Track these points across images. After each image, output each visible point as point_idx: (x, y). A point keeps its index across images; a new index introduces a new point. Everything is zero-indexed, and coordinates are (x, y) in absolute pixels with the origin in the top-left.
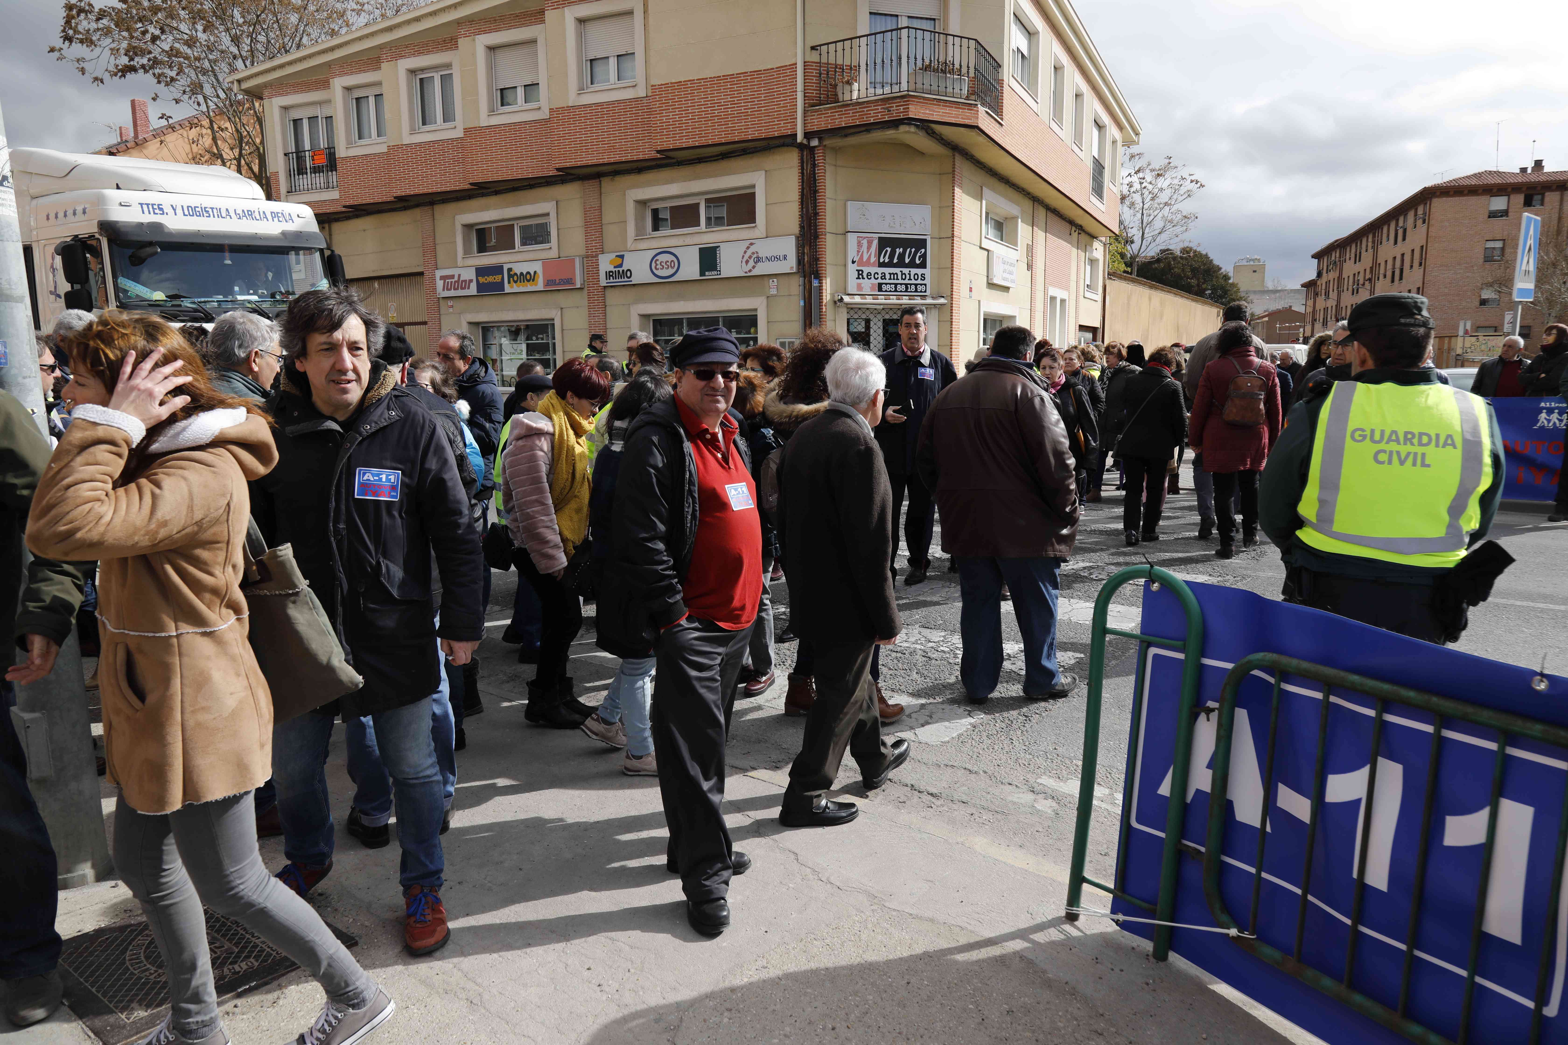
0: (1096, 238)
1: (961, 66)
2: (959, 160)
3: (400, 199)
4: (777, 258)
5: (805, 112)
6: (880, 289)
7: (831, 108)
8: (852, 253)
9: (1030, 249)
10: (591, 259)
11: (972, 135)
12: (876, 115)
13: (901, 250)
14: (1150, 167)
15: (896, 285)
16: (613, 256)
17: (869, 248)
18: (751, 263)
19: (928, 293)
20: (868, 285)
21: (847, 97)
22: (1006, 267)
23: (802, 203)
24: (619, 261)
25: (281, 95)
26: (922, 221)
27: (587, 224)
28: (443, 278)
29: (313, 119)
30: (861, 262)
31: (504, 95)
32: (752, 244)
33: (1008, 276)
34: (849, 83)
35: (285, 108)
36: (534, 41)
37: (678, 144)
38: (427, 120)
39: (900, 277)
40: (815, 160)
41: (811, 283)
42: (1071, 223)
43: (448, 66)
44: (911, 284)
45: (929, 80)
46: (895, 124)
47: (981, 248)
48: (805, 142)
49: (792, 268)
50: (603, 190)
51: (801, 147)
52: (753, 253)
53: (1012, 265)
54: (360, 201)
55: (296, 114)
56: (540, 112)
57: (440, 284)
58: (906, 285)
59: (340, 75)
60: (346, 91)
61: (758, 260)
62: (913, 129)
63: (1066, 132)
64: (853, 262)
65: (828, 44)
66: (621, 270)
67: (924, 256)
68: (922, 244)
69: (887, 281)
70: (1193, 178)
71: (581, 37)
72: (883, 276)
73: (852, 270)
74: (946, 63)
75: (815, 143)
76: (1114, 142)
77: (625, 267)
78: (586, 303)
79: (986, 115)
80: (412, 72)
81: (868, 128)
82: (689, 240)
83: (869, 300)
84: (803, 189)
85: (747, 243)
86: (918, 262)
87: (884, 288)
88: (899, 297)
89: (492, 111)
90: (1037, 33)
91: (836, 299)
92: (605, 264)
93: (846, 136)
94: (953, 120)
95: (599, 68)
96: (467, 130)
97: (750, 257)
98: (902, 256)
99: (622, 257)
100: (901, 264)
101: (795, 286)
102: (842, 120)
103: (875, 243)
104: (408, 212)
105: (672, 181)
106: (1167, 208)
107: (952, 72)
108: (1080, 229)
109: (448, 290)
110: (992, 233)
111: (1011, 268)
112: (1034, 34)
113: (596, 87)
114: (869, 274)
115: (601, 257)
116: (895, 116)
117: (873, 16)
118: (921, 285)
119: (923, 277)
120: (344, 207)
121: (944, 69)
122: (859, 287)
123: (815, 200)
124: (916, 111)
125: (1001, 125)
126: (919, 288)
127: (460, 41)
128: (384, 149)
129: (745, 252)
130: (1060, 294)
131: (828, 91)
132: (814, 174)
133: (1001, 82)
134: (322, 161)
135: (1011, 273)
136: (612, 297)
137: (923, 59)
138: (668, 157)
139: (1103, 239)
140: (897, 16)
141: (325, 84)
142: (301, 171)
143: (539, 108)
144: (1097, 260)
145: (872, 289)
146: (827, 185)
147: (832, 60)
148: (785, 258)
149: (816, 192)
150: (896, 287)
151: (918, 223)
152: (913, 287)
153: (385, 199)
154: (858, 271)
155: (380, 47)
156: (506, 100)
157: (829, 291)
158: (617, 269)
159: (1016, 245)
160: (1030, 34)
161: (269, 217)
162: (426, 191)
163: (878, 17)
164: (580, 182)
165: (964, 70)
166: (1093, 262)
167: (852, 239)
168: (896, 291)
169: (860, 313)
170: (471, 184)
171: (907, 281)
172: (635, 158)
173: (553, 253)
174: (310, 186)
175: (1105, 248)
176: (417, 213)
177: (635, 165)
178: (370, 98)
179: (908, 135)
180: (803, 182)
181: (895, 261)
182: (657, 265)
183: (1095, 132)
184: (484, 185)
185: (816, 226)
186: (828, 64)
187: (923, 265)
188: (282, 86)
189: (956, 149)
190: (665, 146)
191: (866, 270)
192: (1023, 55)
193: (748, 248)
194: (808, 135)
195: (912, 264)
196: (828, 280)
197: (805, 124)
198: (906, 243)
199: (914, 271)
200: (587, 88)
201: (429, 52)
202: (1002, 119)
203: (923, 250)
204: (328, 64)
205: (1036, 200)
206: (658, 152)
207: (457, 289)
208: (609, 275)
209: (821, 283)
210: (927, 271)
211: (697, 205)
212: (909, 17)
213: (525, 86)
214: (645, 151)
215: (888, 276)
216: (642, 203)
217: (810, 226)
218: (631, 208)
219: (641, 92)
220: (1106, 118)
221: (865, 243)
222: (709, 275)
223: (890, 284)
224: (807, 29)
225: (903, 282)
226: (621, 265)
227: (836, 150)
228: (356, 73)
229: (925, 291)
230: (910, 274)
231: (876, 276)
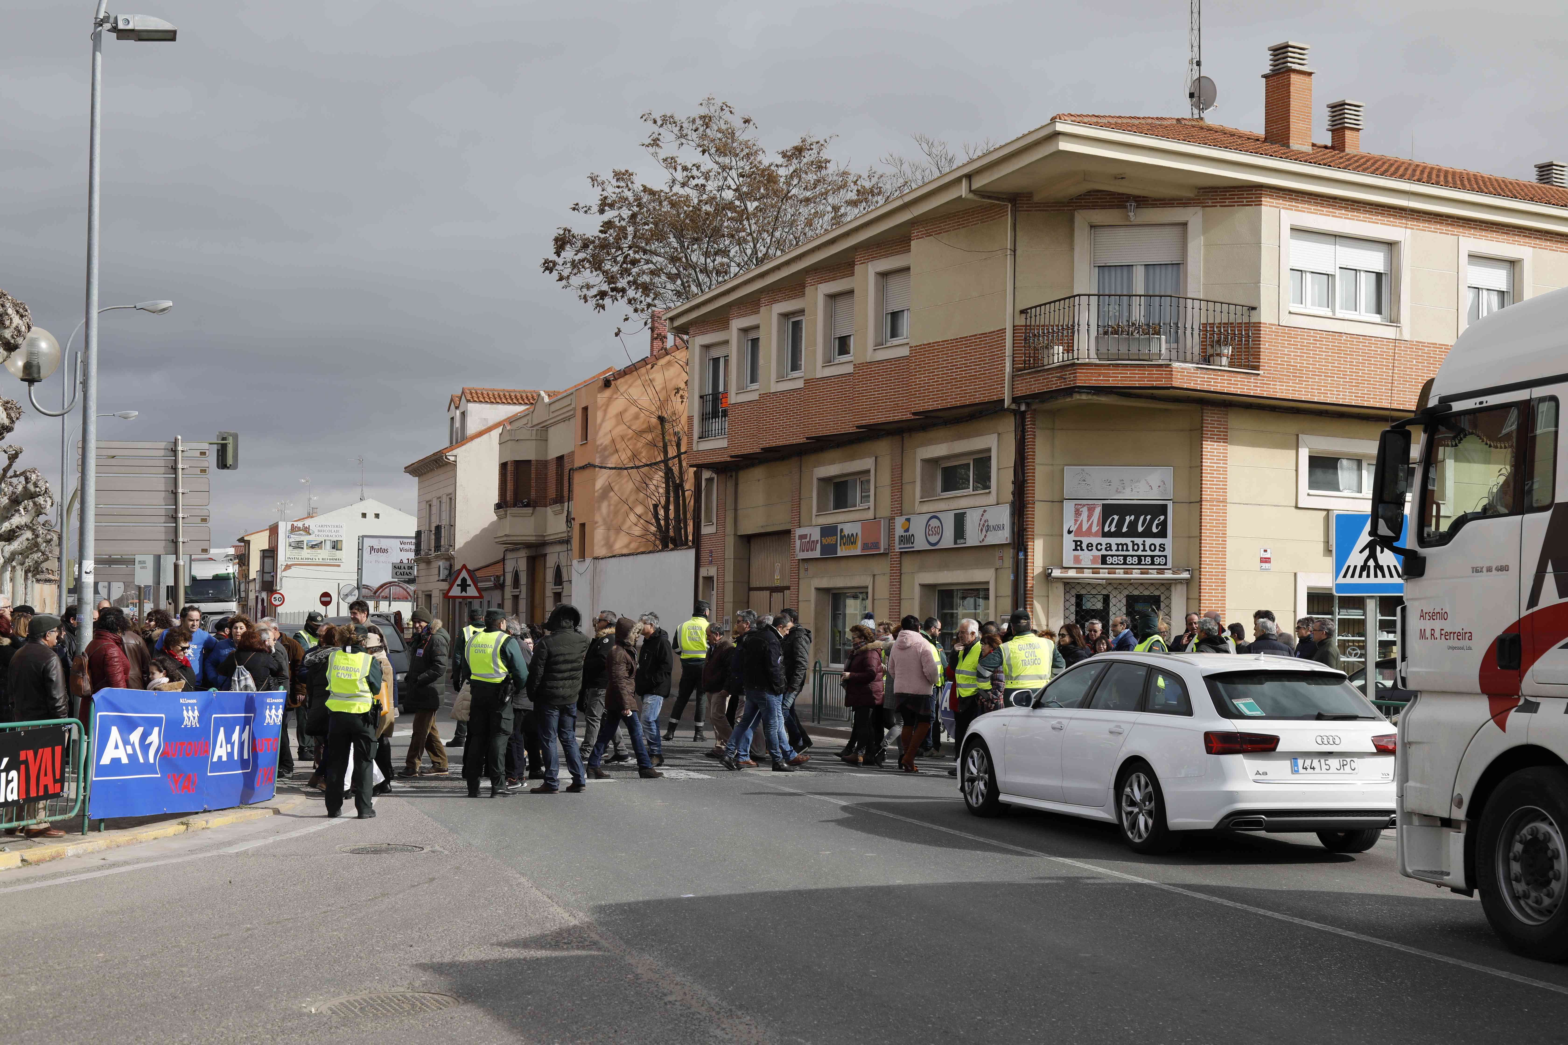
3: (766, 450)
4: (999, 528)
5: (1013, 377)
6: (1103, 562)
7: (1034, 373)
8: (1069, 523)
10: (891, 521)
12: (1060, 381)
13: (1133, 517)
15: (1125, 557)
16: (905, 519)
17: (1090, 516)
18: (984, 532)
19: (1169, 565)
20: (1087, 558)
21: (1049, 361)
24: (908, 524)
25: (703, 333)
26: (1161, 484)
27: (893, 484)
28: (802, 537)
30: (1079, 531)
31: (841, 343)
32: (985, 511)
36: (851, 293)
37: (926, 407)
38: (795, 367)
39: (1130, 548)
40: (1025, 426)
41: (1018, 555)
43: (803, 312)
44: (1145, 556)
46: (1069, 392)
48: (1013, 407)
49: (1007, 539)
50: (903, 447)
51: (1010, 413)
52: (985, 522)
54: (741, 451)
55: (715, 353)
57: (798, 544)
58: (1139, 557)
59: (738, 317)
60: (742, 332)
61: (989, 529)
62: (1088, 397)
64: (1069, 532)
65: (1033, 308)
66: (908, 534)
67: (1164, 524)
68: (1162, 509)
69: (1114, 553)
71: (879, 293)
72: (1109, 547)
73: (1068, 541)
75: (1023, 408)
77: (910, 533)
78: (888, 570)
79: (1203, 371)
80: (786, 316)
81: (1052, 395)
82: (952, 505)
83: (1088, 574)
84: (1016, 455)
85: (984, 510)
86: (1155, 530)
87: (1109, 560)
88: (1129, 571)
89: (829, 362)
91: (1046, 573)
94: (1136, 384)
96: (807, 382)
97: (984, 526)
98: (1133, 525)
99: (909, 520)
100: (1132, 532)
101: (1009, 559)
102: (1042, 385)
103: (1098, 511)
109: (802, 551)
113: (894, 342)
114: (1089, 545)
115: (898, 520)
118: (1160, 556)
119: (1162, 547)
120: (731, 456)
122: (1077, 559)
125: (1255, 375)
126: (1157, 560)
127: (806, 290)
129: (981, 520)
131: (1030, 356)
132: (1025, 439)
133: (1255, 326)
136: (906, 564)
141: (726, 326)
145: (1093, 562)
146: (1037, 450)
147: (1033, 325)
148: (1003, 527)
149: (1023, 458)
150: (1125, 560)
151: (1155, 487)
152: (1149, 559)
153: (755, 450)
154: (1076, 542)
155: (760, 291)
156: (842, 349)
157: (1036, 565)
158: (906, 534)
164: (889, 439)
167: (1069, 507)
168: (1124, 564)
170: (807, 438)
171: (1140, 553)
173: (870, 514)
174: (719, 431)
176: (790, 464)
180: (1016, 448)
181: (1125, 529)
182: (929, 530)
185: (1026, 493)
186: (1030, 328)
187: (1163, 534)
188: (705, 324)
190: (917, 409)
191: (1085, 541)
193: (983, 515)
194: (1015, 400)
195: (1147, 533)
196: (1039, 552)
197: (1011, 389)
198: (1138, 510)
199: (1149, 541)
200: (886, 343)
202: (1259, 370)
203: (1162, 518)
204: (730, 305)
206: (913, 414)
207: (809, 551)
208: (902, 540)
209: (1028, 555)
210: (1168, 542)
212: (1146, 265)
215: (1114, 547)
216: (933, 462)
217: (1020, 494)
218: (919, 467)
221: (1085, 511)
222: (960, 543)
223: (1118, 556)
224: (1016, 294)
225: (1135, 553)
226: (908, 530)
227: (1053, 414)
229: (1165, 564)
230: (1144, 545)
231: (1099, 547)
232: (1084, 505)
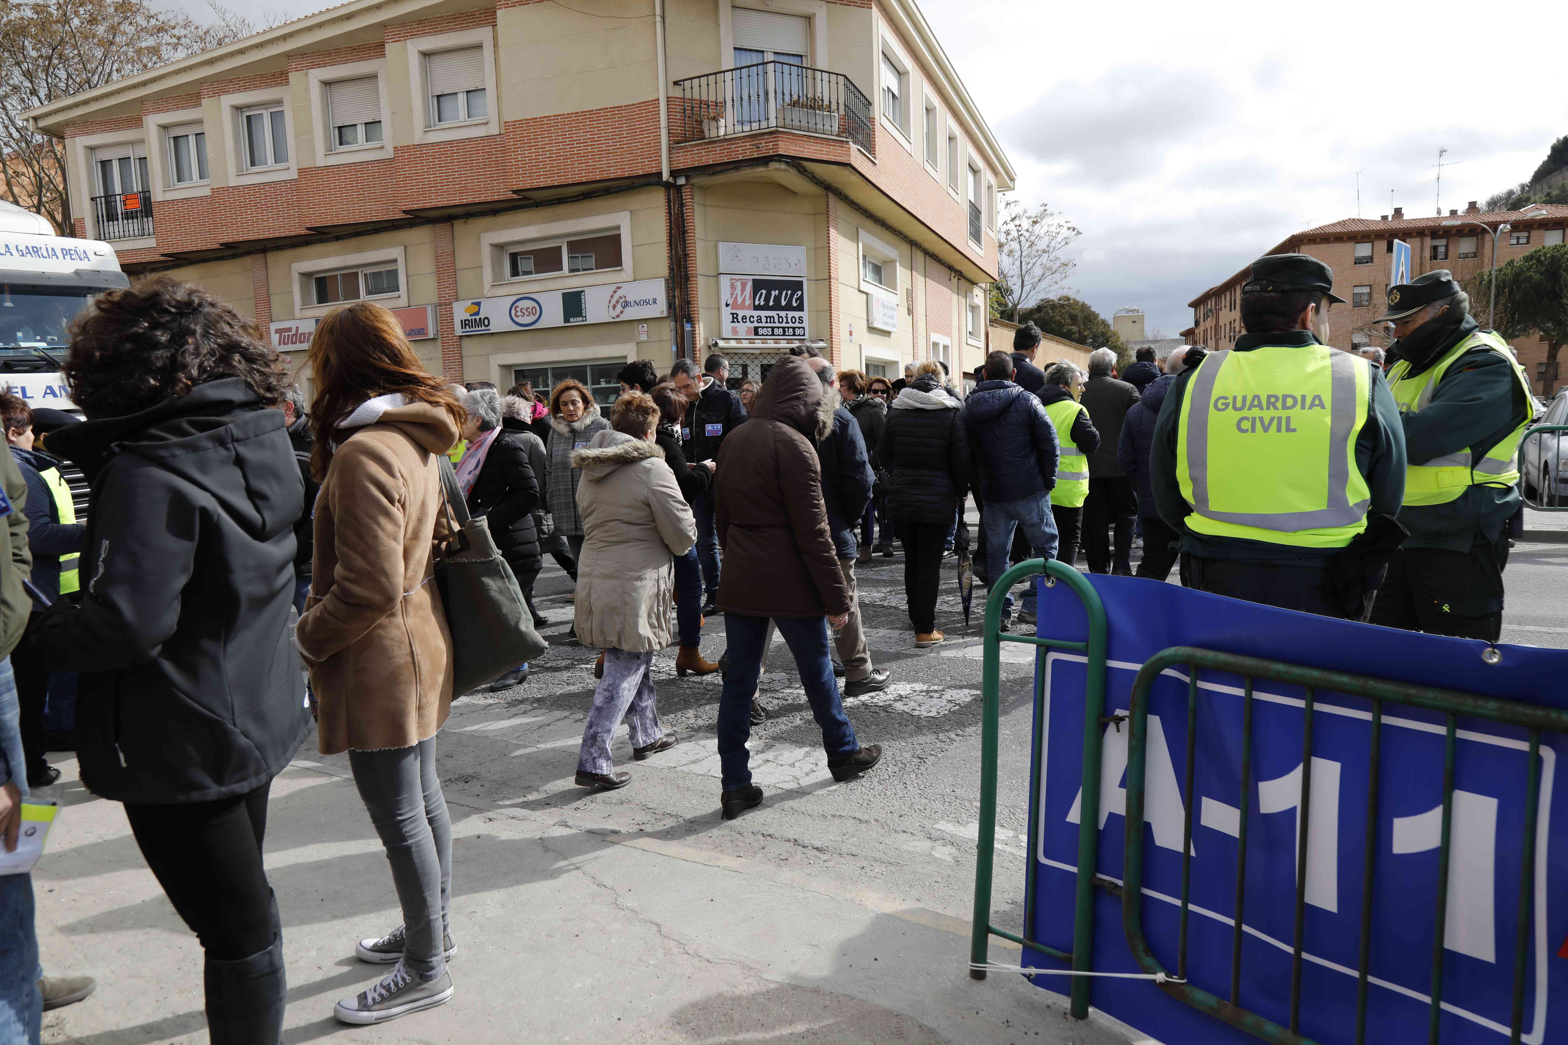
0: (976, 284)
1: (830, 102)
2: (832, 200)
3: (228, 246)
4: (646, 302)
5: (670, 149)
6: (756, 333)
7: (697, 145)
8: (725, 296)
9: (910, 294)
10: (444, 307)
11: (845, 172)
12: (745, 151)
13: (777, 292)
14: (1026, 215)
15: (773, 328)
16: (469, 303)
17: (743, 291)
18: (619, 308)
19: (806, 337)
20: (743, 328)
21: (713, 134)
22: (886, 311)
23: (670, 245)
24: (476, 308)
25: (87, 134)
26: (797, 262)
27: (439, 271)
28: (277, 331)
29: (124, 161)
30: (735, 305)
31: (343, 133)
32: (618, 288)
33: (888, 320)
34: (715, 119)
35: (92, 149)
36: (374, 77)
37: (535, 184)
38: (257, 161)
39: (776, 320)
40: (682, 200)
41: (683, 327)
42: (950, 268)
43: (279, 102)
44: (788, 328)
45: (798, 116)
46: (765, 161)
47: (860, 291)
48: (671, 180)
49: (662, 312)
50: (456, 234)
51: (667, 186)
52: (621, 298)
53: (891, 309)
54: (181, 249)
55: (105, 155)
56: (384, 151)
57: (275, 338)
58: (784, 328)
59: (154, 112)
60: (162, 130)
61: (626, 304)
62: (783, 166)
63: (941, 174)
64: (727, 305)
65: (691, 79)
66: (477, 318)
67: (801, 299)
68: (798, 286)
69: (764, 325)
70: (1069, 225)
71: (425, 73)
72: (760, 320)
73: (726, 313)
74: (815, 99)
75: (681, 181)
76: (990, 187)
77: (482, 315)
78: (440, 354)
79: (859, 153)
80: (238, 109)
81: (737, 165)
82: (550, 285)
83: (745, 344)
84: (671, 229)
85: (614, 287)
86: (794, 304)
87: (761, 331)
88: (776, 341)
89: (329, 152)
90: (907, 73)
91: (711, 343)
92: (460, 311)
93: (714, 174)
94: (825, 158)
95: (447, 104)
96: (301, 171)
97: (617, 302)
98: (778, 299)
99: (478, 304)
100: (777, 307)
101: (667, 331)
102: (709, 157)
103: (749, 285)
104: (238, 261)
105: (531, 223)
106: (1045, 255)
107: (821, 108)
108: (960, 274)
109: (284, 344)
110: (870, 277)
111: (891, 313)
112: (903, 74)
113: (444, 125)
114: (744, 318)
115: (455, 305)
116: (764, 153)
117: (738, 52)
118: (799, 328)
119: (801, 320)
120: (162, 255)
121: (815, 105)
122: (734, 331)
123: (684, 240)
124: (787, 148)
125: (875, 164)
126: (798, 331)
127: (292, 76)
128: (207, 192)
129: (612, 296)
130: (942, 340)
131: (694, 128)
132: (682, 213)
133: (872, 120)
134: (135, 205)
135: (891, 317)
136: (471, 348)
137: (791, 95)
138: (525, 198)
139: (983, 285)
140: (762, 52)
141: (137, 122)
142: (111, 216)
143: (382, 148)
144: (978, 307)
145: (748, 333)
146: (696, 224)
147: (696, 96)
148: (655, 301)
149: (684, 232)
150: (773, 331)
151: (793, 265)
152: (791, 330)
153: (209, 247)
154: (732, 314)
155: (201, 81)
156: (345, 139)
157: (702, 336)
158: (473, 318)
159: (895, 289)
160: (900, 74)
161: (60, 255)
162: (256, 237)
163: (743, 52)
164: (430, 226)
165: (834, 106)
166: (974, 308)
167: (725, 281)
168: (773, 334)
169: (736, 358)
170: (308, 229)
171: (784, 325)
172: (489, 199)
173: (403, 302)
174: (122, 234)
175: (985, 295)
176: (248, 261)
177: (489, 207)
178: (190, 137)
179: (779, 172)
180: (670, 222)
181: (771, 303)
182: (517, 312)
183: (970, 177)
184: (324, 230)
185: (686, 267)
186: (692, 99)
187: (800, 308)
188: (86, 124)
189: (829, 188)
190: (521, 186)
191: (741, 313)
192: (893, 95)
193: (615, 292)
194: (674, 173)
195: (789, 307)
196: (701, 325)
197: (670, 162)
198: (781, 285)
199: (791, 314)
200: (435, 125)
201: (256, 87)
202: (875, 158)
204: (141, 100)
205: (913, 244)
206: (514, 192)
207: (296, 343)
208: (465, 323)
209: (693, 327)
210: (804, 314)
211: (560, 248)
212: (775, 53)
213: (366, 124)
214: (500, 192)
215: (764, 320)
216: (499, 247)
217: (679, 268)
218: (486, 253)
219: (494, 129)
220: (980, 163)
221: (738, 285)
222: (574, 321)
223: (767, 327)
224: (668, 63)
225: (780, 325)
226: (477, 313)
227: (705, 189)
228: (173, 110)
229: (804, 335)
230: (787, 317)
231: (752, 320)
232: (738, 280)
